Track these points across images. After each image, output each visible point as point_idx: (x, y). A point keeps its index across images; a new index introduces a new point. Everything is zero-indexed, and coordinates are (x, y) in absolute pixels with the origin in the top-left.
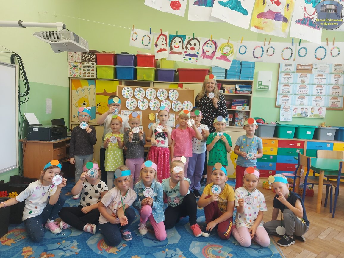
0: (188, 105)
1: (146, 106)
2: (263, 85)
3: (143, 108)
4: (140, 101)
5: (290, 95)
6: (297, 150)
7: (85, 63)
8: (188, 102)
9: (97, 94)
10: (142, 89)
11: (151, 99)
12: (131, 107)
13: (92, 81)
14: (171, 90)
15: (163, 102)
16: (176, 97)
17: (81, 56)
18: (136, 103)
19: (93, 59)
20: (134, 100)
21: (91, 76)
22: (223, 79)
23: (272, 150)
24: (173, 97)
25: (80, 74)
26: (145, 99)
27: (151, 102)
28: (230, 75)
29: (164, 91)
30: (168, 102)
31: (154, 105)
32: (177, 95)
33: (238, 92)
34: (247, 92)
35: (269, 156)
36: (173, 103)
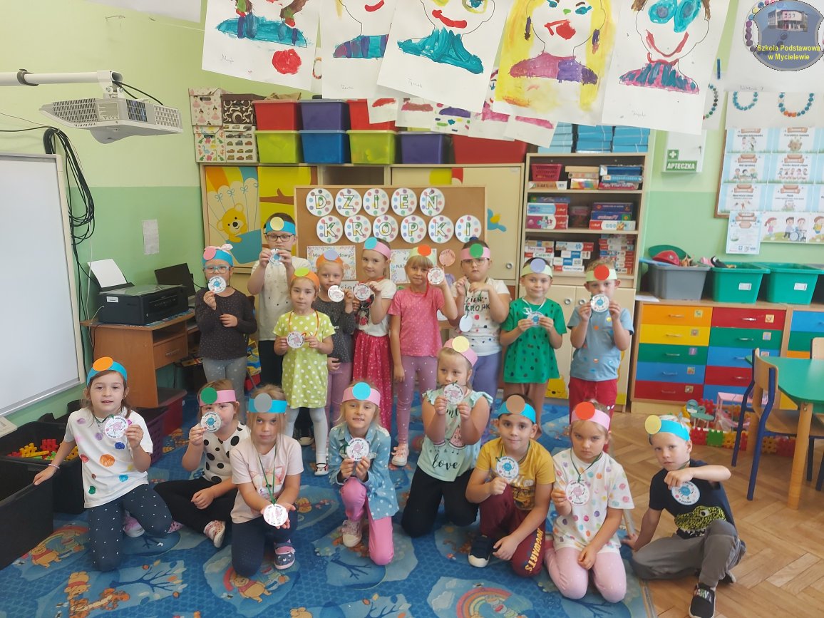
0: (469, 225)
1: (364, 233)
2: (680, 159)
3: (357, 239)
4: (351, 221)
5: (757, 182)
6: (765, 334)
7: (231, 126)
8: (469, 219)
9: (263, 200)
10: (354, 192)
11: (378, 215)
12: (330, 236)
13: (250, 169)
14: (425, 191)
15: (407, 221)
16: (438, 206)
17: (219, 109)
18: (340, 226)
19: (248, 117)
20: (335, 219)
21: (245, 158)
22: (567, 152)
23: (695, 333)
24: (431, 209)
25: (222, 153)
26: (361, 216)
27: (376, 223)
28: (585, 139)
29: (410, 192)
30: (418, 219)
31: (386, 229)
32: (440, 203)
33: (607, 185)
34: (629, 185)
35: (687, 348)
36: (431, 223)
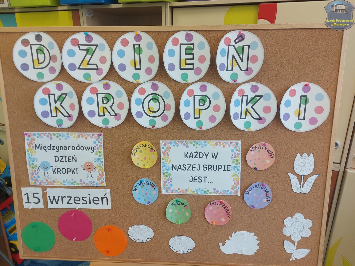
0: (305, 100)
1: (117, 111)
3: (106, 121)
4: (94, 91)
8: (306, 88)
10: (97, 39)
15: (191, 93)
16: (250, 65)
18: (75, 100)
24: (236, 69)
31: (154, 106)
32: (254, 59)
36: (236, 96)
